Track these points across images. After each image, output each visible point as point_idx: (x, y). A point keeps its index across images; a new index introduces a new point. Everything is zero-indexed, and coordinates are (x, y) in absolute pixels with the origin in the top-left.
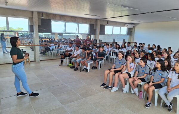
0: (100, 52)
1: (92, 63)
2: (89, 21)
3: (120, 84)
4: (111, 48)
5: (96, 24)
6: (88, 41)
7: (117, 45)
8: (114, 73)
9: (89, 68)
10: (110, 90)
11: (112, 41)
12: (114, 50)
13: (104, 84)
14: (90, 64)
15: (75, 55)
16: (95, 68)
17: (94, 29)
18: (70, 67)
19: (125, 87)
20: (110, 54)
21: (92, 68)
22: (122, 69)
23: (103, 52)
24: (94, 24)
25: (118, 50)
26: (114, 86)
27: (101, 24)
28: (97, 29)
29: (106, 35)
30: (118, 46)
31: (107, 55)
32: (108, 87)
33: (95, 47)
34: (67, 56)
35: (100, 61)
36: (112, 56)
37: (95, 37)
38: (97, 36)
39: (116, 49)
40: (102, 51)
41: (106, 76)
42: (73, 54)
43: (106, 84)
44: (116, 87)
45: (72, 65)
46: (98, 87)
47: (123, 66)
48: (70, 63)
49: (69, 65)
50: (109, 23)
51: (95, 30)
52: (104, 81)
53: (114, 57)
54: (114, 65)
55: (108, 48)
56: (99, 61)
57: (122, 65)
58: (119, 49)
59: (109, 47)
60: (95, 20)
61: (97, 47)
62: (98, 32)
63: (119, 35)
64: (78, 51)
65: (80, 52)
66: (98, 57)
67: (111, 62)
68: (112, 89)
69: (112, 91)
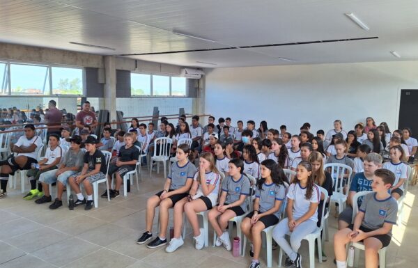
0: (126, 147)
1: (105, 179)
2: (83, 61)
3: (187, 229)
4: (153, 134)
5: (104, 69)
6: (88, 117)
7: (168, 126)
8: (170, 201)
9: (95, 197)
10: (165, 249)
11: (151, 114)
12: (161, 138)
13: (146, 236)
14: (99, 184)
15: (49, 163)
16: (114, 193)
17: (101, 81)
18: (33, 201)
19: (200, 233)
20: (151, 150)
21: (105, 195)
22: (190, 189)
23: (133, 147)
24: (97, 69)
25: (171, 137)
26: (172, 236)
27: (120, 68)
28: (108, 81)
29: (134, 97)
30: (169, 129)
31: (143, 153)
32: (158, 242)
33: (106, 133)
34: (22, 167)
35: (128, 173)
36: (158, 154)
37: (103, 104)
38: (108, 100)
39: (166, 136)
40: (131, 145)
41: (151, 213)
42: (40, 159)
43: (151, 236)
44: (178, 238)
45: (40, 194)
46: (132, 246)
47: (190, 180)
48: (33, 188)
49: (30, 194)
50: (139, 65)
51: (103, 85)
52: (146, 228)
53: (163, 158)
54: (169, 180)
55: (144, 135)
56: (124, 174)
57: (188, 177)
58: (174, 136)
59: (147, 130)
60: (101, 57)
61: (112, 132)
62: (111, 89)
63: (168, 97)
64: (58, 149)
65: (63, 150)
66: (120, 163)
67: (155, 172)
68: (168, 245)
69: (170, 249)
